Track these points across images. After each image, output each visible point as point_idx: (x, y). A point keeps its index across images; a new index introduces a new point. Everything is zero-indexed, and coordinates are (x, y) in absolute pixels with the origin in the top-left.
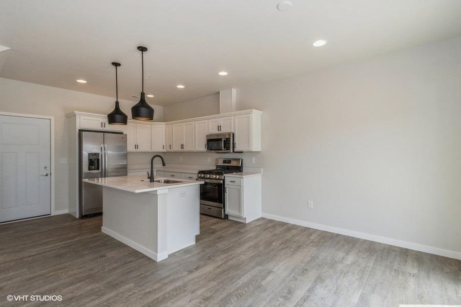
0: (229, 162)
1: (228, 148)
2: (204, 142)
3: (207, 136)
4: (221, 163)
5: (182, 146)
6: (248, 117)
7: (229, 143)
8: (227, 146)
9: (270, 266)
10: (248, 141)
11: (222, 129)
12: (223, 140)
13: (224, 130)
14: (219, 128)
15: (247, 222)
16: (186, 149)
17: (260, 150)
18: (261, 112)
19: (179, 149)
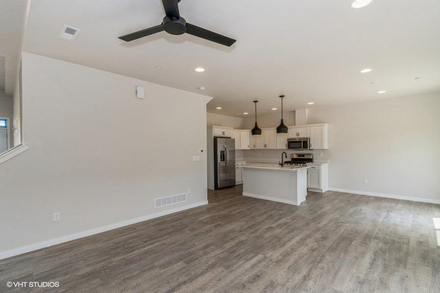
0: (303, 155)
1: (307, 147)
2: (286, 143)
3: (288, 139)
4: (295, 156)
5: (265, 146)
6: (321, 128)
7: (307, 144)
8: (305, 145)
9: (359, 208)
10: (322, 143)
11: (300, 135)
12: (302, 142)
13: (301, 136)
14: (298, 134)
15: (323, 192)
16: (268, 147)
17: (327, 148)
18: (328, 125)
19: (263, 148)
